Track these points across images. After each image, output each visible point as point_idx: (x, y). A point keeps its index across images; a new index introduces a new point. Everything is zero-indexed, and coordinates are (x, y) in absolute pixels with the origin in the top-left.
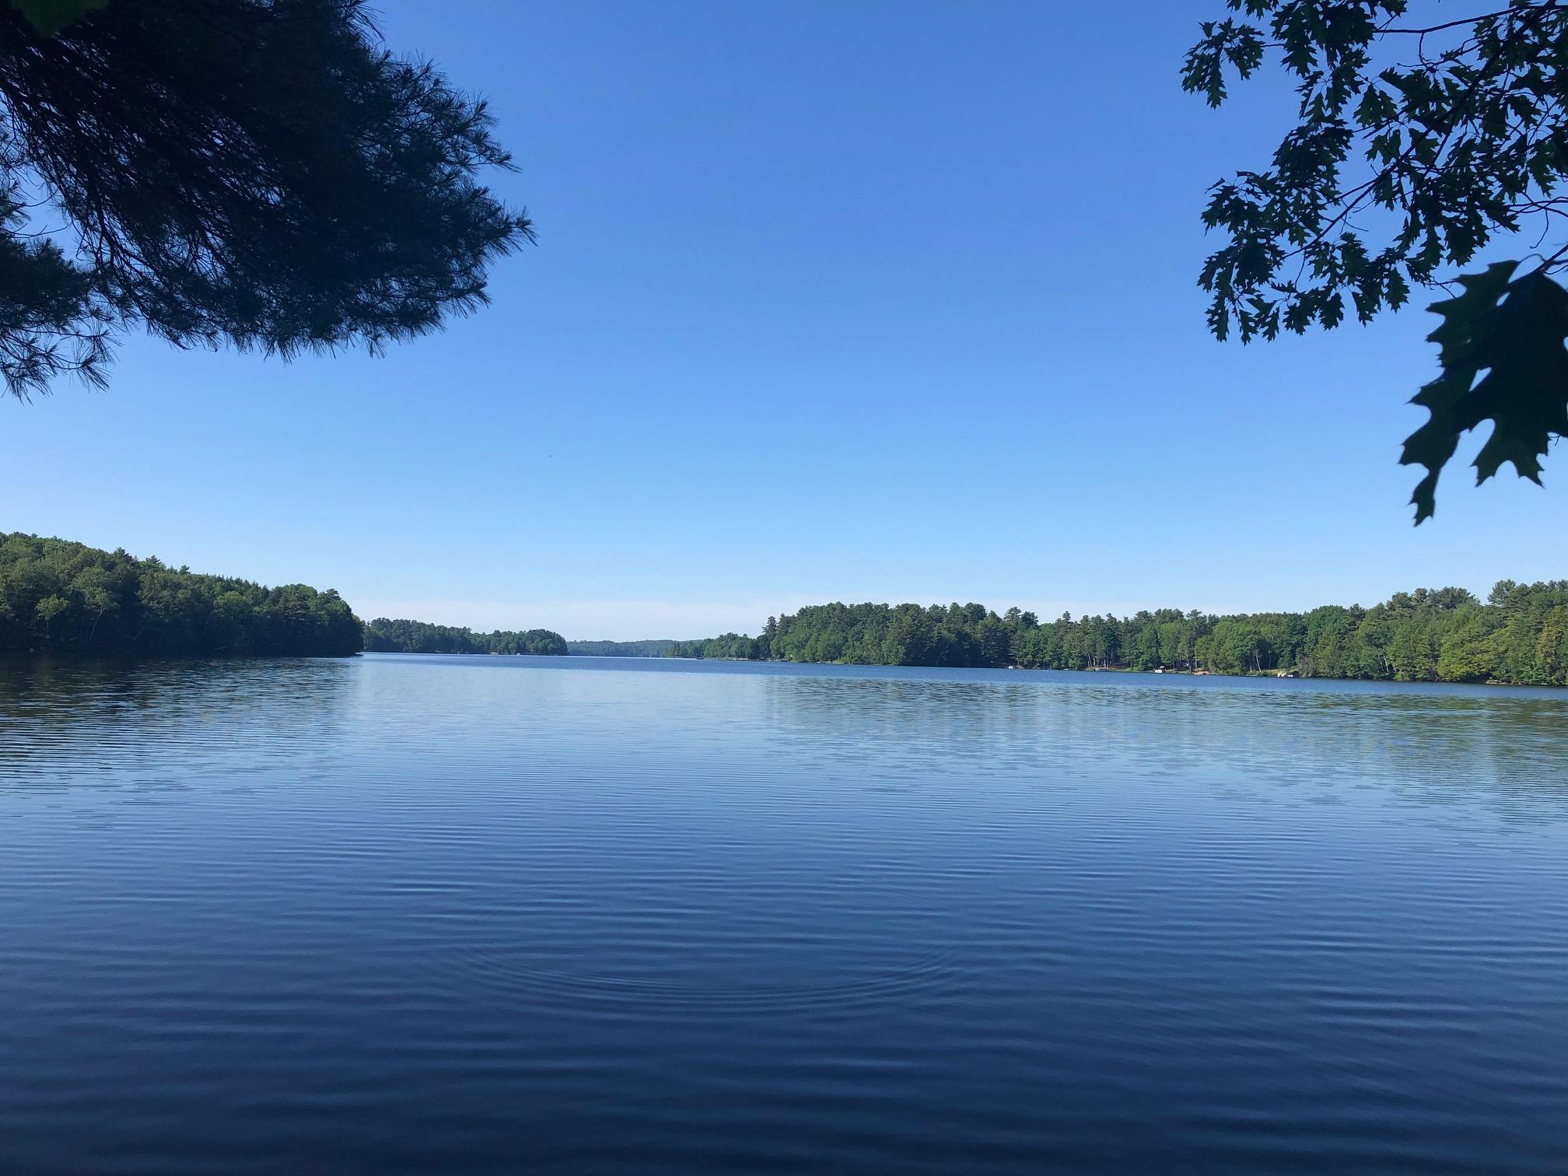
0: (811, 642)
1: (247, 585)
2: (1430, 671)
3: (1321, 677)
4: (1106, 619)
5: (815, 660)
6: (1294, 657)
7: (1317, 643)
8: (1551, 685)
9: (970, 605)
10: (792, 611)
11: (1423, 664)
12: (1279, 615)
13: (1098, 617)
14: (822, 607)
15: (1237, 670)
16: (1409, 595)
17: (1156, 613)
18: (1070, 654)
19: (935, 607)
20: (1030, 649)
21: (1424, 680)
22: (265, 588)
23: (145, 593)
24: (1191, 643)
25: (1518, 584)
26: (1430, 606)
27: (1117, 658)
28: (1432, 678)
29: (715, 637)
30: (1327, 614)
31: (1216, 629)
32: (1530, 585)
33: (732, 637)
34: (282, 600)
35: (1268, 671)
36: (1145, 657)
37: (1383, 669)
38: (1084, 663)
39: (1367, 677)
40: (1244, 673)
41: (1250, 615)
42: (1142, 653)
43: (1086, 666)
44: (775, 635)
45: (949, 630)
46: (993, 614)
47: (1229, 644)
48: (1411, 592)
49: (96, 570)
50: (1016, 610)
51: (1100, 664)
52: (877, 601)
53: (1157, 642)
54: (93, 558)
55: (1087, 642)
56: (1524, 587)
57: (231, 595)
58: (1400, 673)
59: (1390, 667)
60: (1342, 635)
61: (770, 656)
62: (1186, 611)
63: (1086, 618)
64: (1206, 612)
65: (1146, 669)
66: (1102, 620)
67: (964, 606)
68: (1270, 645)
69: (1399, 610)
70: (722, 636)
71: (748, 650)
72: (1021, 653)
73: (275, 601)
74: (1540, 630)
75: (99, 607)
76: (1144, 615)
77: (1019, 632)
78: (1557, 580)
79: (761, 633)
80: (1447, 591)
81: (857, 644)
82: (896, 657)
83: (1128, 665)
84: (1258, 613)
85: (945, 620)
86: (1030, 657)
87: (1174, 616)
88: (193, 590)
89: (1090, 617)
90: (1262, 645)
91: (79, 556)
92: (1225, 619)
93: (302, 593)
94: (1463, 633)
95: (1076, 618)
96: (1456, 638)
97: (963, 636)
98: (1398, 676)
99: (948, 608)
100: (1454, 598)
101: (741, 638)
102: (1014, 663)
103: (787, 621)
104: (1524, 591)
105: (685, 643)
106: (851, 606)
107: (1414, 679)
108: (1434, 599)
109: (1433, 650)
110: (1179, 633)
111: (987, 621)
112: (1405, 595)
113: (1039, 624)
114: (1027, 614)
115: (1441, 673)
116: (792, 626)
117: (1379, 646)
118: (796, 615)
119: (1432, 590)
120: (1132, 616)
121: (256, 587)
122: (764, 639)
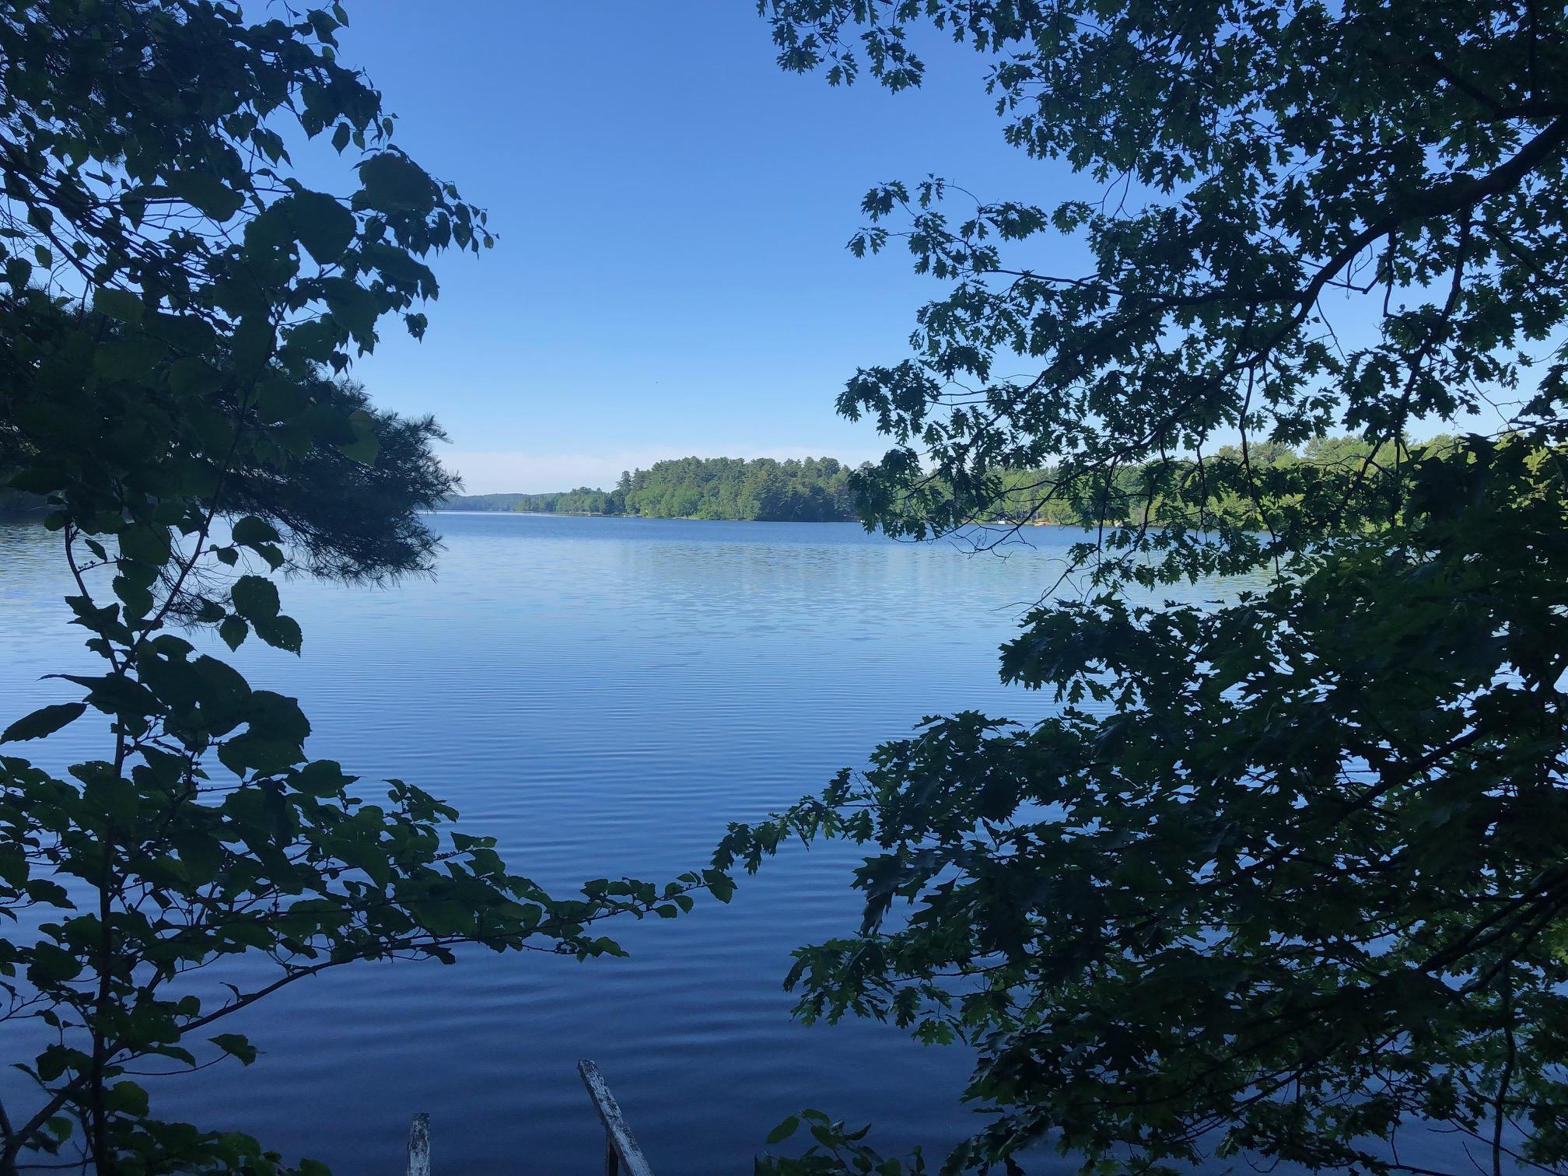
0: (667, 497)
5: (670, 515)
9: (824, 460)
10: (647, 466)
14: (677, 462)
15: (1075, 520)
19: (790, 462)
24: (1033, 494)
29: (568, 490)
33: (586, 492)
44: (629, 489)
45: (803, 484)
46: (846, 468)
52: (732, 456)
61: (625, 511)
67: (818, 460)
70: (574, 490)
71: (602, 505)
79: (615, 487)
81: (713, 499)
82: (752, 512)
85: (800, 474)
97: (817, 491)
99: (803, 463)
100: (1275, 450)
101: (594, 493)
103: (642, 476)
104: (1335, 444)
105: (536, 497)
106: (707, 460)
111: (840, 474)
116: (647, 481)
118: (651, 470)
122: (618, 494)
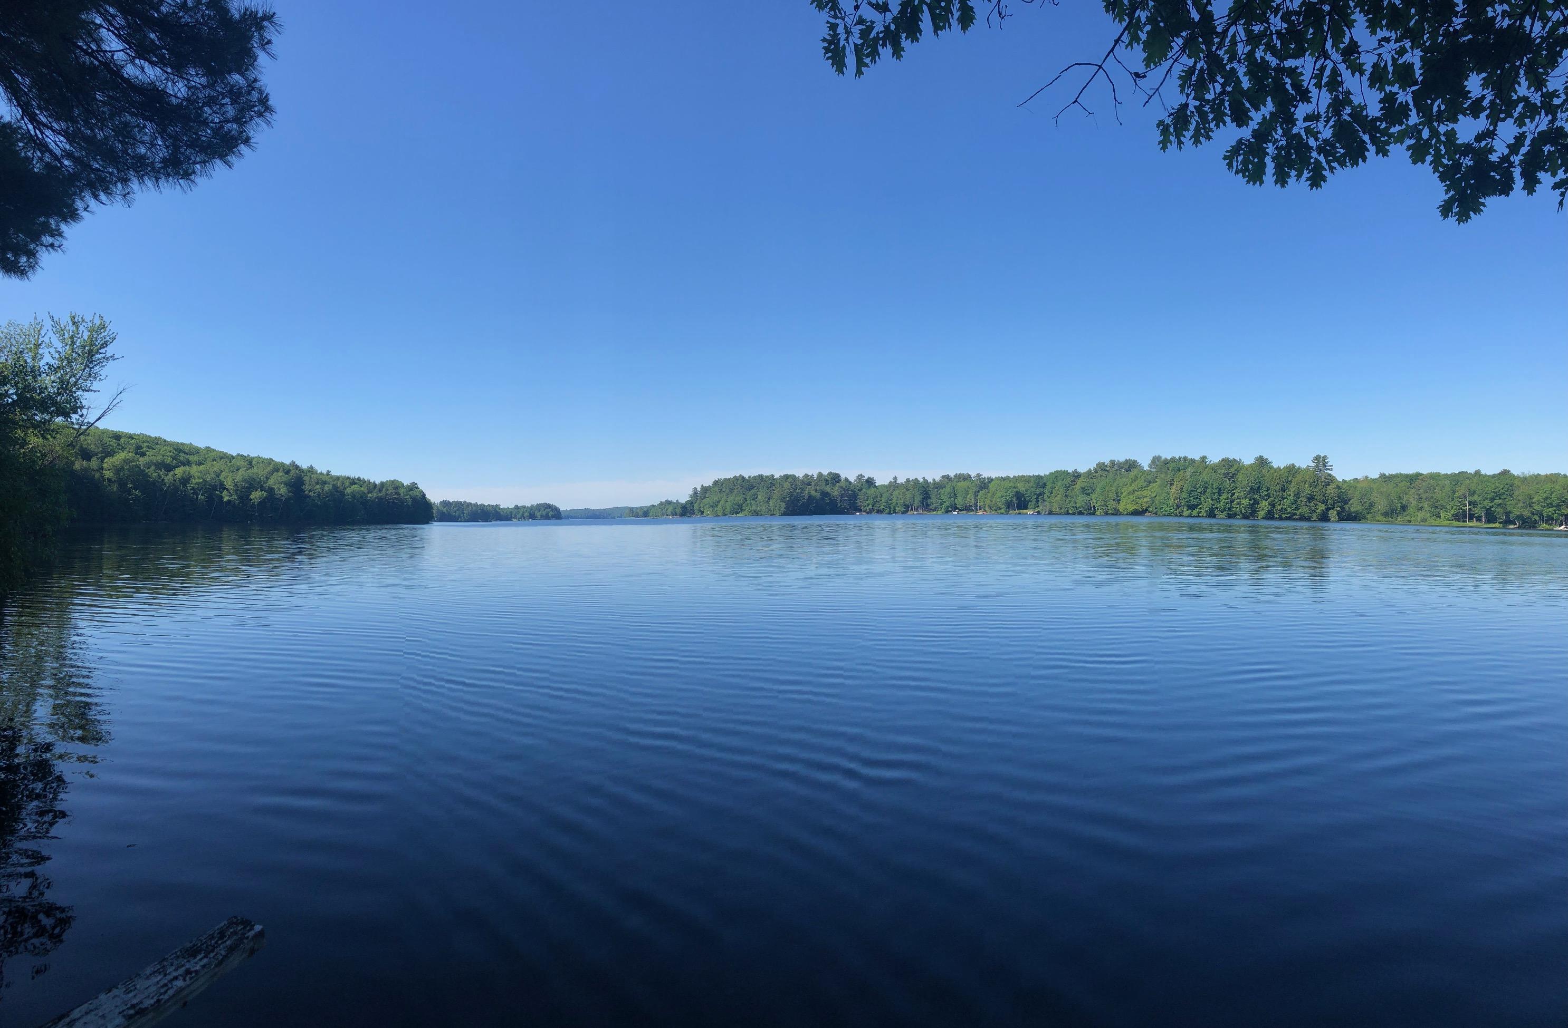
0: (722, 502)
1: (364, 482)
2: (1115, 509)
3: (1054, 514)
4: (921, 480)
5: (725, 515)
6: (1037, 501)
7: (1051, 493)
8: (1176, 516)
9: (830, 473)
10: (709, 483)
11: (1112, 504)
12: (1030, 476)
13: (916, 479)
14: (729, 479)
15: (1002, 511)
16: (1106, 464)
17: (954, 476)
18: (897, 504)
19: (806, 476)
20: (870, 501)
21: (1112, 514)
22: (374, 482)
23: (307, 488)
24: (976, 495)
25: (1163, 458)
26: (1117, 470)
27: (928, 505)
28: (1117, 513)
29: (656, 503)
30: (1059, 475)
31: (991, 486)
32: (1169, 458)
33: (669, 503)
34: (384, 489)
35: (1021, 511)
36: (947, 504)
37: (1090, 509)
38: (907, 508)
39: (1081, 513)
40: (1007, 512)
41: (1012, 477)
42: (945, 502)
43: (907, 511)
44: (697, 499)
45: (816, 490)
46: (847, 480)
47: (999, 494)
48: (1107, 462)
49: (280, 474)
50: (861, 476)
51: (917, 510)
52: (766, 473)
53: (955, 494)
54: (278, 467)
55: (909, 495)
56: (1166, 459)
57: (355, 487)
58: (1099, 510)
59: (1094, 506)
60: (1067, 488)
61: (694, 514)
62: (973, 474)
63: (908, 480)
64: (985, 475)
65: (947, 512)
66: (918, 481)
67: (826, 474)
68: (1023, 495)
69: (1100, 472)
70: (661, 502)
71: (679, 510)
72: (865, 504)
73: (380, 491)
74: (1172, 484)
75: (282, 496)
76: (947, 478)
77: (864, 490)
78: (1183, 456)
79: (688, 498)
80: (1127, 461)
81: (753, 502)
82: (779, 510)
83: (934, 510)
84: (1016, 475)
85: (813, 484)
86: (870, 506)
87: (965, 478)
88: (334, 485)
89: (911, 479)
90: (1019, 495)
91: (271, 466)
92: (997, 479)
93: (396, 485)
94: (1134, 486)
95: (901, 480)
96: (1131, 489)
97: (825, 494)
98: (1098, 513)
99: (815, 476)
100: (1130, 466)
101: (674, 503)
102: (860, 511)
103: (705, 490)
104: (1166, 462)
105: (637, 508)
106: (749, 477)
107: (1106, 514)
108: (1119, 466)
109: (1118, 496)
110: (969, 488)
111: (843, 484)
112: (1103, 464)
113: (877, 484)
114: (869, 478)
115: (1121, 510)
116: (709, 493)
117: (1088, 495)
118: (711, 485)
119: (1118, 461)
120: (938, 478)
121: (369, 482)
122: (691, 503)
